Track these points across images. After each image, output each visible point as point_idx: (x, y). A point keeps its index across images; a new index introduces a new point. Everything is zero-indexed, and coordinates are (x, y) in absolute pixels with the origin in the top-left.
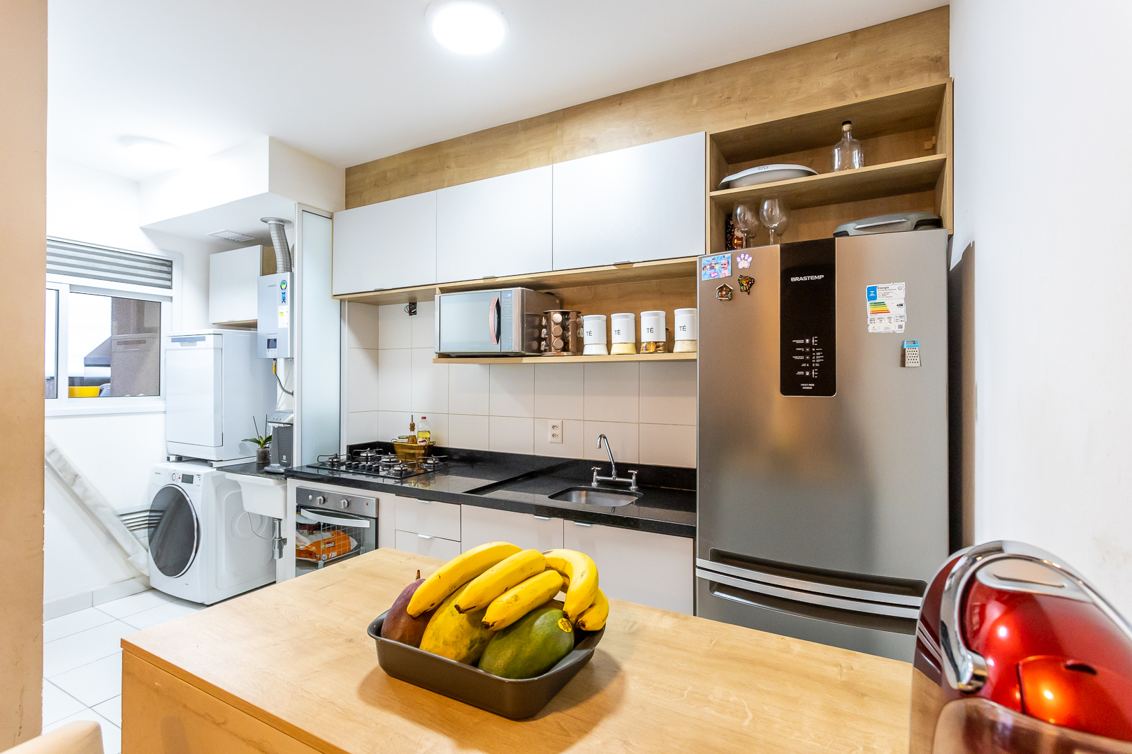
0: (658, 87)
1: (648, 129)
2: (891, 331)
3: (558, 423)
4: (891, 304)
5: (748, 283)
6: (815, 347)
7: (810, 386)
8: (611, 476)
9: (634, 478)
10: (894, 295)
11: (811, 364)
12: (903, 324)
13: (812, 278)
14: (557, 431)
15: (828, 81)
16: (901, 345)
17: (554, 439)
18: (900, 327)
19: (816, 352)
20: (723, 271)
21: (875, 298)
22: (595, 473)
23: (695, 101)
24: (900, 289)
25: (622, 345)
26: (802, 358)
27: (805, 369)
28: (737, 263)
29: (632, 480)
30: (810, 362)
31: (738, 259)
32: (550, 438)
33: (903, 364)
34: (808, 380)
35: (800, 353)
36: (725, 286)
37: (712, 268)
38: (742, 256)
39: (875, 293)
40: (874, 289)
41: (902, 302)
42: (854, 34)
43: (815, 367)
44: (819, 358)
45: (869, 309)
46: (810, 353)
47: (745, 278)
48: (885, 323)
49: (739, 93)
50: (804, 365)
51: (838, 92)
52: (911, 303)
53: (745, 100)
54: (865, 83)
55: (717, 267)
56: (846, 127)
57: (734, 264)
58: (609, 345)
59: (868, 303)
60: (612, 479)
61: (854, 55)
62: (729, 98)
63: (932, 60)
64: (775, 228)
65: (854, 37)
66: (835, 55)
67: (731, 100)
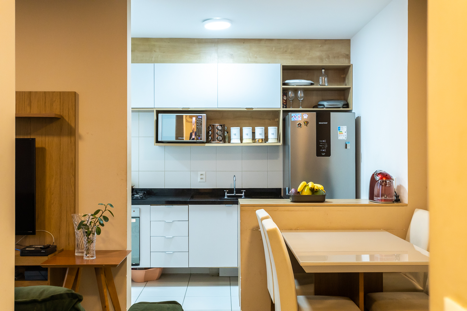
0: (259, 40)
1: (255, 55)
2: (343, 139)
3: (203, 173)
4: (343, 132)
5: (307, 123)
6: (325, 143)
7: (324, 154)
8: (233, 193)
9: (243, 193)
10: (344, 129)
11: (324, 148)
12: (346, 137)
13: (324, 123)
14: (203, 177)
15: (318, 54)
16: (345, 143)
17: (202, 180)
18: (346, 138)
19: (326, 144)
20: (299, 119)
21: (340, 130)
22: (226, 193)
23: (274, 49)
24: (345, 128)
25: (247, 139)
26: (322, 146)
27: (323, 149)
28: (303, 117)
29: (243, 194)
30: (324, 147)
31: (304, 115)
32: (199, 180)
33: (346, 148)
34: (324, 152)
35: (321, 145)
36: (300, 123)
37: (295, 117)
38: (305, 114)
39: (340, 128)
40: (340, 127)
41: (346, 131)
42: (326, 40)
43: (325, 149)
44: (326, 146)
45: (339, 133)
46: (324, 145)
47: (306, 121)
48: (342, 136)
49: (289, 50)
50: (322, 148)
51: (321, 59)
52: (348, 131)
53: (291, 53)
54: (328, 57)
55: (297, 117)
56: (323, 70)
57: (302, 117)
58: (241, 139)
59: (338, 131)
60: (234, 194)
61: (326, 47)
62: (286, 51)
63: (346, 55)
64: (302, 100)
65: (325, 42)
66: (320, 46)
67: (287, 52)
